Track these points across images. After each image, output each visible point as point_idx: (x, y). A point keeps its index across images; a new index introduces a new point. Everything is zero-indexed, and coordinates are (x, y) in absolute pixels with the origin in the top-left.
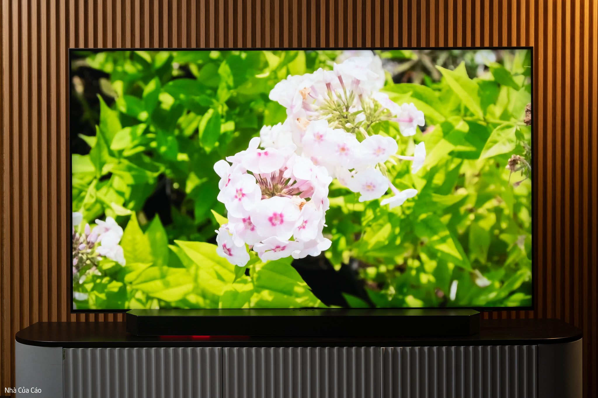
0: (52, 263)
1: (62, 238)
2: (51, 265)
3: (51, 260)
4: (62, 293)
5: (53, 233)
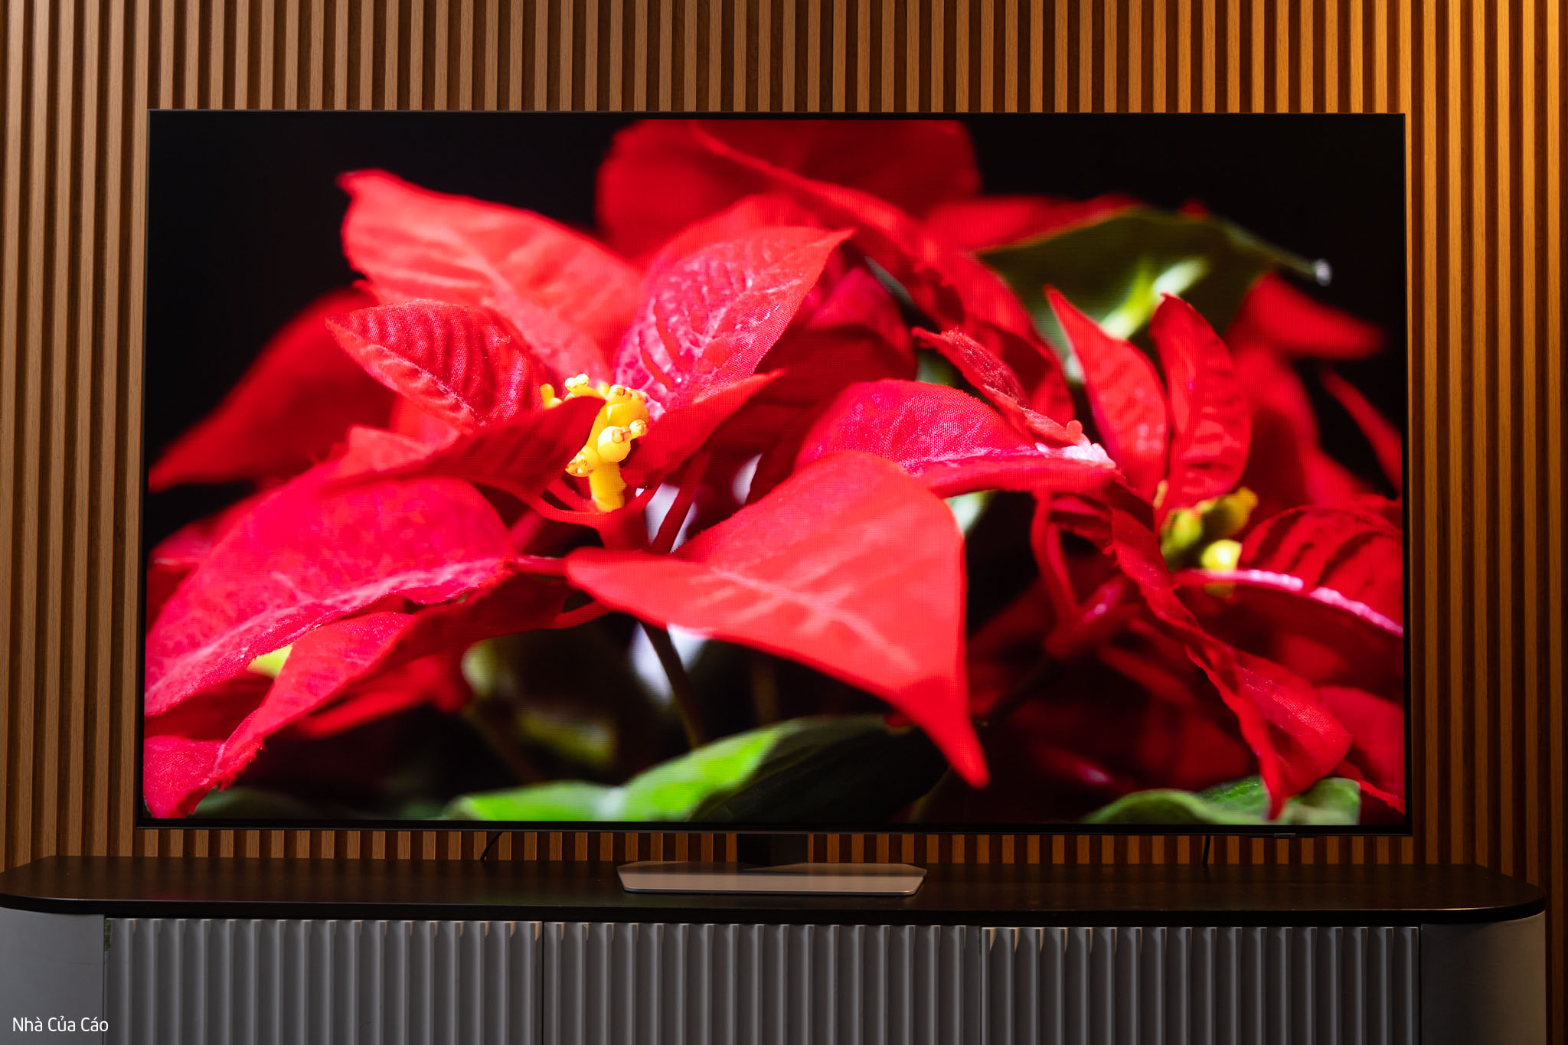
0: (96, 699)
1: (125, 632)
2: (95, 705)
3: (95, 690)
4: (122, 782)
5: (101, 616)
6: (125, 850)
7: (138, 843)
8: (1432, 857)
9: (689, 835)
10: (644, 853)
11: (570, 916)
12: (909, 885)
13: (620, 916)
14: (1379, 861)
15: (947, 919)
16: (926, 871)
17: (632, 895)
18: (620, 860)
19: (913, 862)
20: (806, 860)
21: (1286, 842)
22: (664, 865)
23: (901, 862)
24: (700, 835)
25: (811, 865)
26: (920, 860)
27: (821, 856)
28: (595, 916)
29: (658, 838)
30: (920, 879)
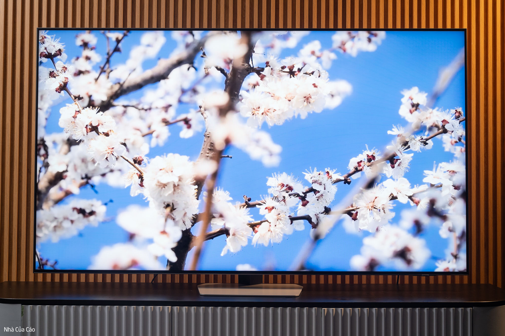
6: (31, 279)
7: (36, 277)
8: (474, 281)
9: (222, 275)
10: (207, 281)
11: (181, 304)
12: (297, 292)
13: (198, 304)
14: (456, 283)
15: (311, 305)
16: (303, 287)
17: (203, 297)
18: (199, 283)
19: (298, 283)
20: (262, 283)
21: (424, 277)
22: (214, 285)
23: (294, 283)
24: (226, 275)
25: (264, 285)
26: (300, 283)
27: (267, 282)
28: (189, 304)
29: (212, 276)
30: (301, 290)
